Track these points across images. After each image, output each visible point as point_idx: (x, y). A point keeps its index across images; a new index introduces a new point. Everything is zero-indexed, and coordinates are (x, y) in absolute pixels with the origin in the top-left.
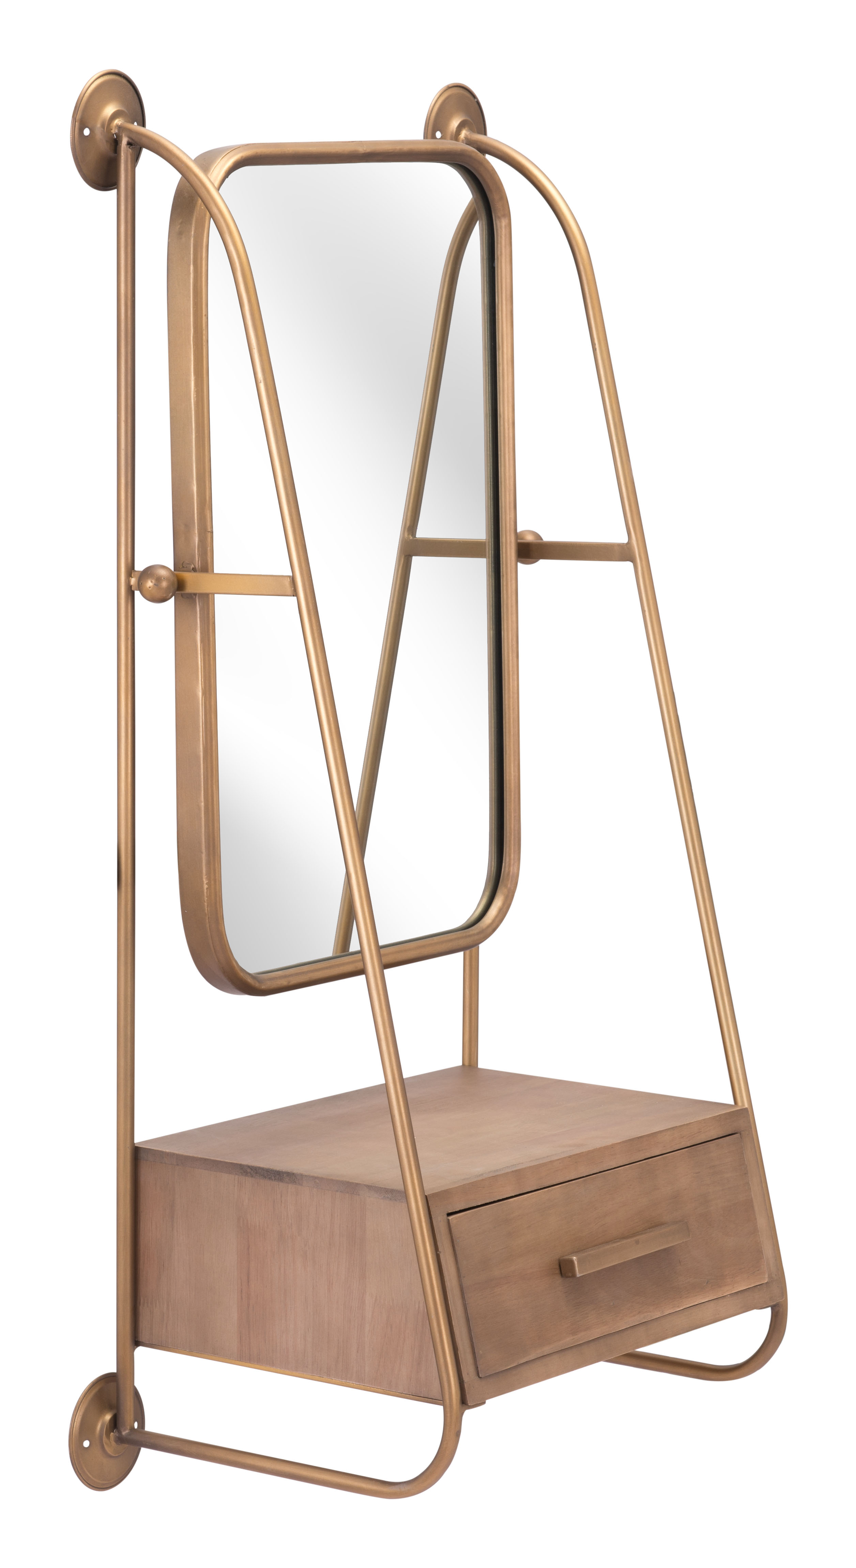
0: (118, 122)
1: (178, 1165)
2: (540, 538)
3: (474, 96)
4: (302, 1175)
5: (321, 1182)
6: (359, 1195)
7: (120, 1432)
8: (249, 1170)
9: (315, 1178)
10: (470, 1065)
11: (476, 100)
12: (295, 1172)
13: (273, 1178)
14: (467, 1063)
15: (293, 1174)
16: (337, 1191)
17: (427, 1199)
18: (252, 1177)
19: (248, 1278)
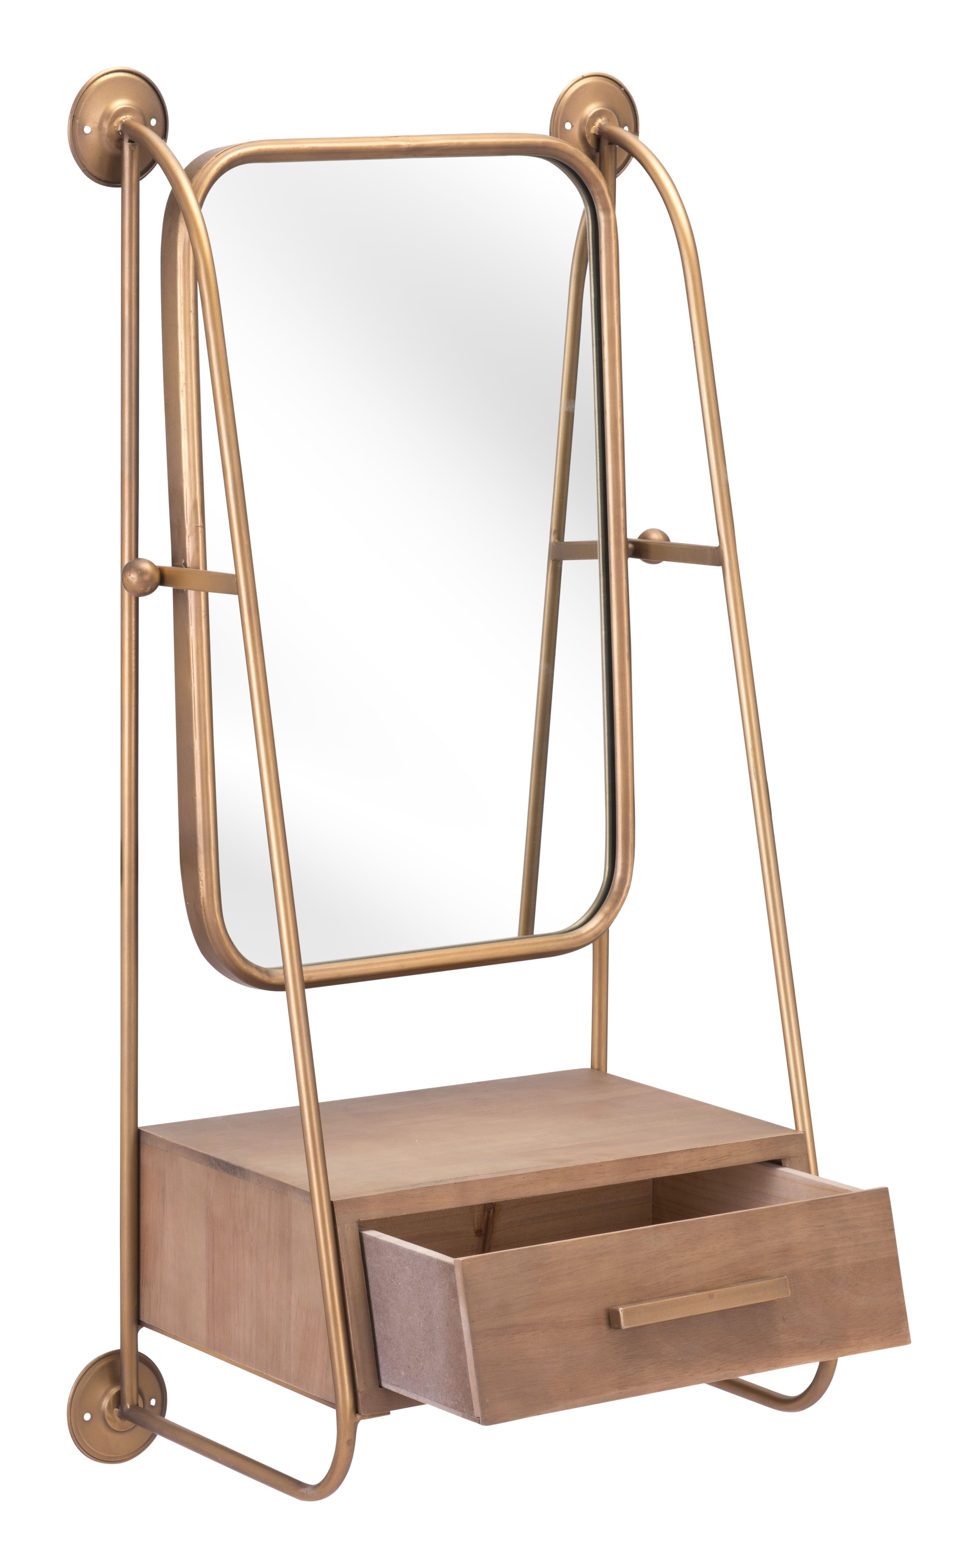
0: (125, 118)
1: (167, 1151)
2: (667, 538)
3: (620, 85)
4: (249, 1171)
5: (263, 1180)
6: (287, 1196)
7: (122, 1409)
8: (214, 1162)
9: (258, 1175)
10: (599, 1069)
11: (623, 89)
12: (245, 1167)
13: (230, 1171)
14: (596, 1066)
15: (244, 1169)
16: (273, 1190)
17: (332, 1205)
18: (216, 1169)
19: (213, 1268)
